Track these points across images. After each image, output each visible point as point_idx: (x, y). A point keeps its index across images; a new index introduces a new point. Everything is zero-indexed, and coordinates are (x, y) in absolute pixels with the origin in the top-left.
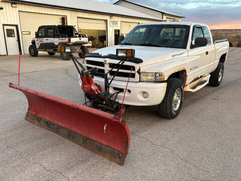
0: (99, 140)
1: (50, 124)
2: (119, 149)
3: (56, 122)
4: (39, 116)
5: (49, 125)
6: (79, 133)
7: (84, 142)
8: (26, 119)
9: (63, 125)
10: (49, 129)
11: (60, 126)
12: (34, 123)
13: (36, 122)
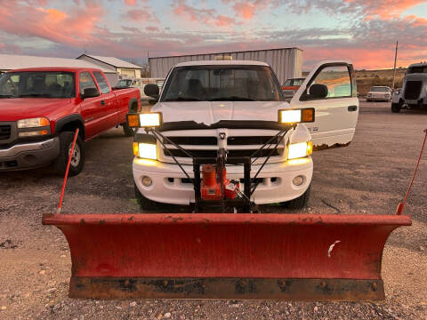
0: (316, 274)
1: (171, 282)
2: (366, 275)
3: (185, 273)
4: (120, 275)
5: (167, 288)
6: (261, 276)
7: (283, 290)
8: (72, 295)
9: (211, 273)
10: (173, 294)
11: (203, 279)
12: (113, 297)
13: (120, 293)
